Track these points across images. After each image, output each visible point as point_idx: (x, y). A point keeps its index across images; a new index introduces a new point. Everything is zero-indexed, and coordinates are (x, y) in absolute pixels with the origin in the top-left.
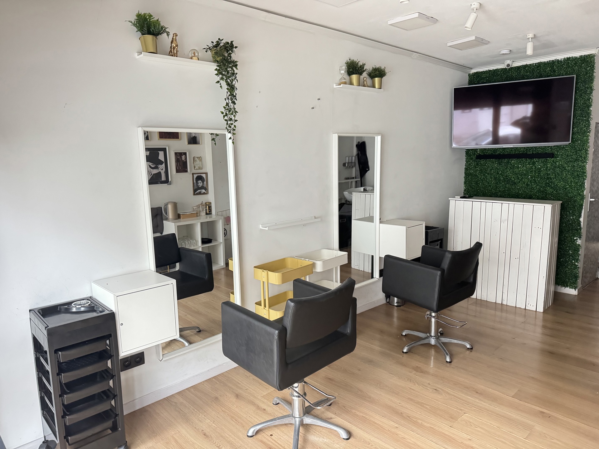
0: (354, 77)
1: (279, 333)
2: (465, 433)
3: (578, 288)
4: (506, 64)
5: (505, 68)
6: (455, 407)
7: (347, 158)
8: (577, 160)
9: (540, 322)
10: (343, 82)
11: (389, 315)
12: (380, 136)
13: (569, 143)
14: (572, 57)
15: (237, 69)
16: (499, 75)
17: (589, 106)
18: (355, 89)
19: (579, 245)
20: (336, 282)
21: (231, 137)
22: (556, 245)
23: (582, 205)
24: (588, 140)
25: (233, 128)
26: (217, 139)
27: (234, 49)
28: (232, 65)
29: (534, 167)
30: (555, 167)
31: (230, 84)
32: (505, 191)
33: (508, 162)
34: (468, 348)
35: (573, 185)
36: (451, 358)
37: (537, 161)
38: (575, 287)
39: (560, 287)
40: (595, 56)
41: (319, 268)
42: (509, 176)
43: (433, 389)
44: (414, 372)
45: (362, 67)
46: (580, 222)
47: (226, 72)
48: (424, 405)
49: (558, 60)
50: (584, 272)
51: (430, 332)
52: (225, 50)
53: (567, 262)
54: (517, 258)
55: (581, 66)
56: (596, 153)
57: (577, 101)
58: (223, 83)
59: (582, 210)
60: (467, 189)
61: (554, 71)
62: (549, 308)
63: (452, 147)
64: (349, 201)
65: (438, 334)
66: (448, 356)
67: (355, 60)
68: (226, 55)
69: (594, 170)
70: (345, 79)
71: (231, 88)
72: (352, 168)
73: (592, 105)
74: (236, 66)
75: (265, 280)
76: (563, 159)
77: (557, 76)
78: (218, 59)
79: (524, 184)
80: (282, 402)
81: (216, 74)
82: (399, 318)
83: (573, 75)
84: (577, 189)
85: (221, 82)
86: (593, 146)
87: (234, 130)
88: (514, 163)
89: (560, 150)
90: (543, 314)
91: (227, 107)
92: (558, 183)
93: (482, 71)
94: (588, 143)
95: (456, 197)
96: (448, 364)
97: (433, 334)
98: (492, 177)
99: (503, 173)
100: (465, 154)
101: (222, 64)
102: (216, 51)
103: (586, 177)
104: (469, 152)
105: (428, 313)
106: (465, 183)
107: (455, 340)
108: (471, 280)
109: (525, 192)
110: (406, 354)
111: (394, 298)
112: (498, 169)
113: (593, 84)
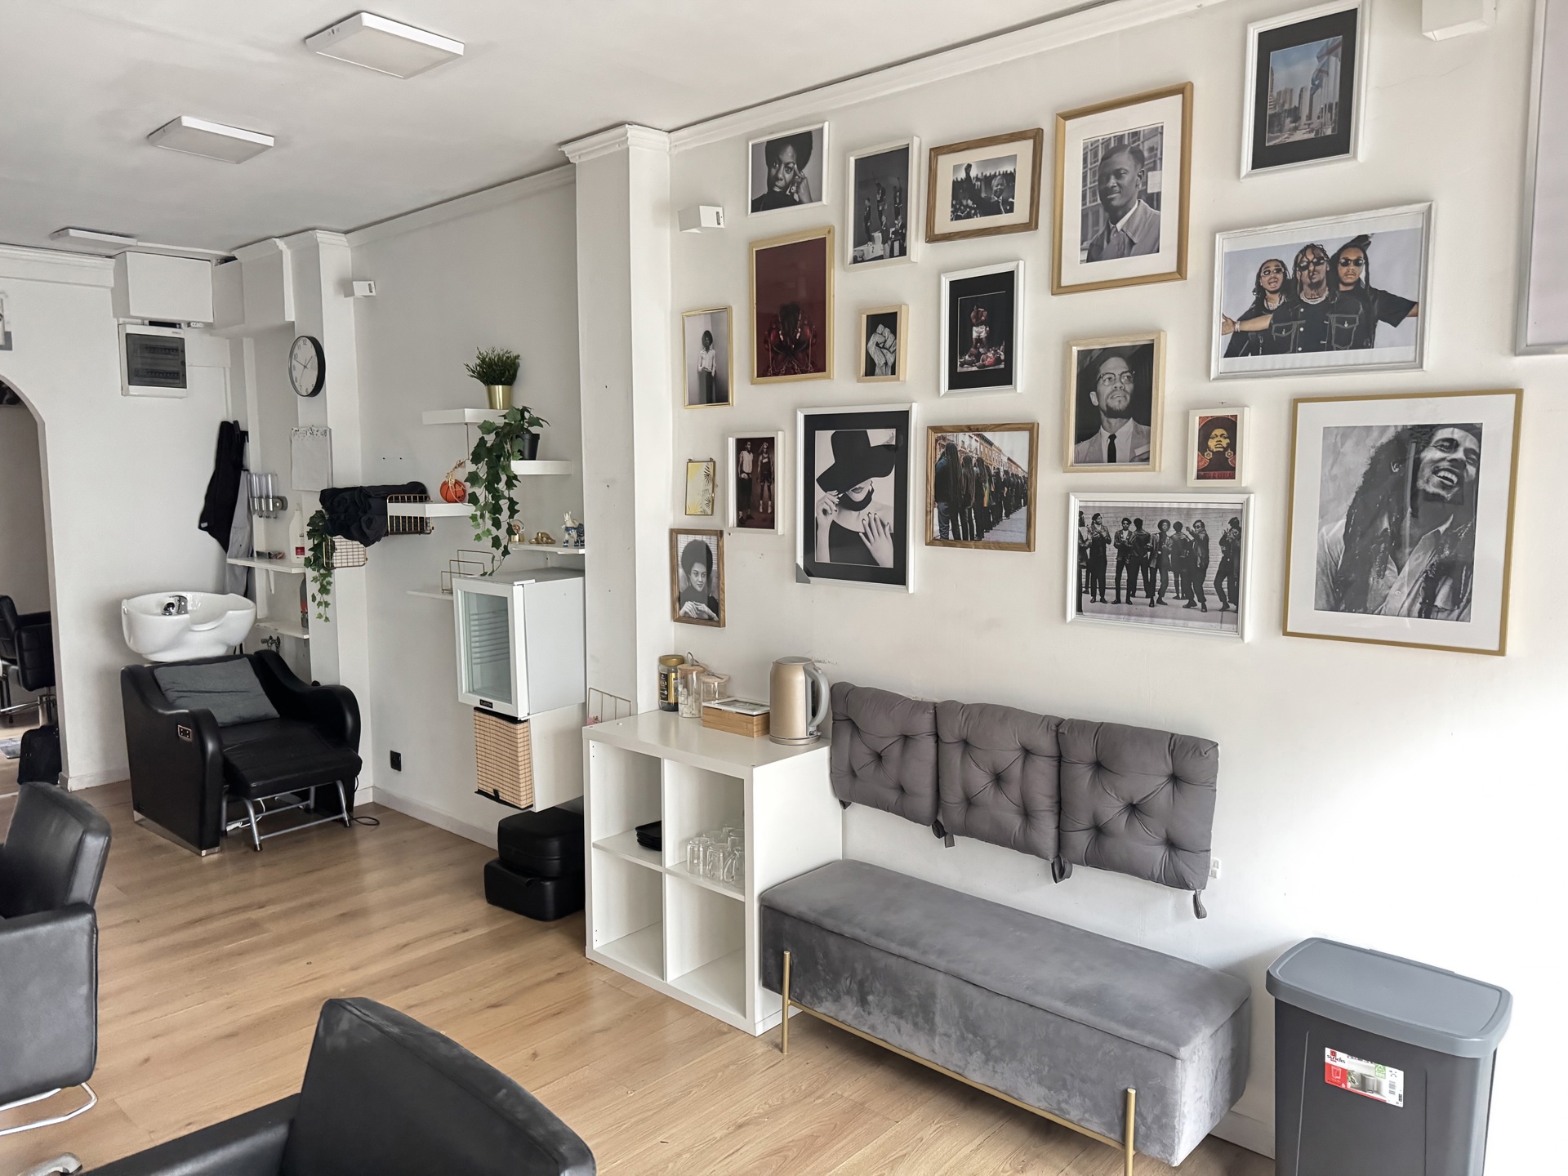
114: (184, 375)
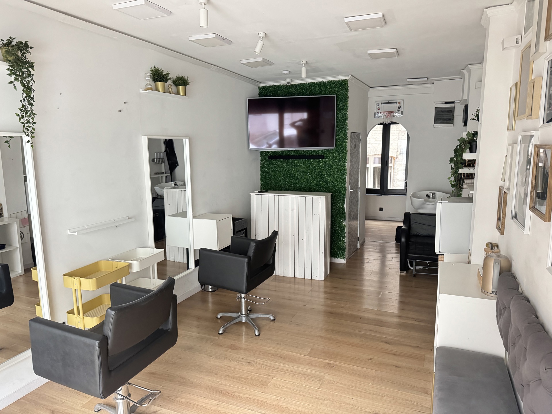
0: (160, 84)
1: (100, 344)
2: (274, 395)
3: (346, 258)
4: (287, 81)
5: (286, 84)
6: (265, 374)
7: (156, 154)
8: (339, 161)
9: (322, 289)
10: (149, 88)
11: (205, 301)
12: (188, 139)
13: (334, 148)
14: (333, 80)
15: (33, 70)
16: (282, 90)
17: (346, 119)
18: (161, 94)
19: (345, 225)
20: (153, 278)
21: (29, 141)
22: (329, 227)
23: (345, 195)
24: (346, 145)
25: (32, 131)
26: (11, 141)
27: (29, 49)
28: (27, 65)
29: (311, 166)
30: (325, 166)
31: (26, 85)
32: (291, 185)
33: (293, 162)
34: (272, 320)
35: (338, 180)
36: (259, 331)
37: (313, 161)
38: (344, 257)
39: (334, 258)
40: (348, 81)
41: (136, 267)
42: (294, 173)
43: (246, 362)
44: (230, 350)
45: (167, 75)
46: (344, 207)
47: (21, 73)
48: (240, 379)
49: (324, 82)
50: (349, 245)
51: (240, 311)
52: (18, 49)
53: (337, 239)
54: (303, 240)
55: (339, 88)
56: (352, 155)
57: (338, 115)
58: (18, 84)
59: (345, 198)
60: (263, 184)
61: (321, 91)
62: (327, 276)
63: (250, 149)
64: (160, 196)
65: (247, 312)
66: (257, 330)
67: (160, 68)
68: (20, 54)
69: (351, 168)
70: (150, 85)
71: (28, 90)
72: (161, 163)
73: (347, 119)
74: (32, 67)
75: (77, 287)
76: (331, 160)
77: (323, 95)
78: (10, 59)
79: (305, 179)
80: (104, 407)
81: (9, 75)
82: (214, 303)
83: (334, 95)
84: (341, 183)
85: (15, 82)
86: (350, 150)
87: (33, 133)
88: (297, 162)
89: (328, 153)
90: (324, 282)
91: (23, 109)
92: (328, 178)
93: (269, 85)
94: (347, 148)
95: (255, 191)
96: (257, 337)
97: (243, 313)
98: (282, 174)
99: (289, 170)
100: (260, 155)
101: (15, 64)
102: (7, 50)
103: (346, 173)
104: (263, 154)
105: (239, 294)
106: (261, 179)
107: (261, 315)
108: (271, 262)
109: (306, 186)
110: (222, 335)
111: (209, 286)
112: (285, 167)
113: (348, 103)
114: (453, 119)
